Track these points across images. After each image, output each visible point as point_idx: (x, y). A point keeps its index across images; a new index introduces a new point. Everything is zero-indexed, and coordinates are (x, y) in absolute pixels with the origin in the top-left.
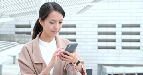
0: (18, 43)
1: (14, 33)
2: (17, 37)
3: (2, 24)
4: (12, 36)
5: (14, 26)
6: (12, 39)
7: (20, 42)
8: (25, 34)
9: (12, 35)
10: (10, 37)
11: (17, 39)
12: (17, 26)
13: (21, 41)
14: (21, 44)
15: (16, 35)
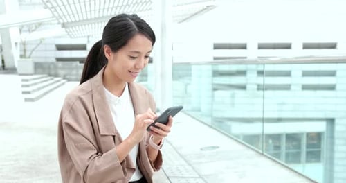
0: (64, 79)
1: (54, 60)
2: (63, 68)
3: (39, 42)
4: (52, 66)
5: (54, 47)
6: (53, 72)
7: (68, 77)
8: (78, 63)
9: (52, 63)
10: (49, 68)
11: (62, 72)
12: (60, 48)
13: (70, 75)
14: (69, 80)
15: (60, 64)
